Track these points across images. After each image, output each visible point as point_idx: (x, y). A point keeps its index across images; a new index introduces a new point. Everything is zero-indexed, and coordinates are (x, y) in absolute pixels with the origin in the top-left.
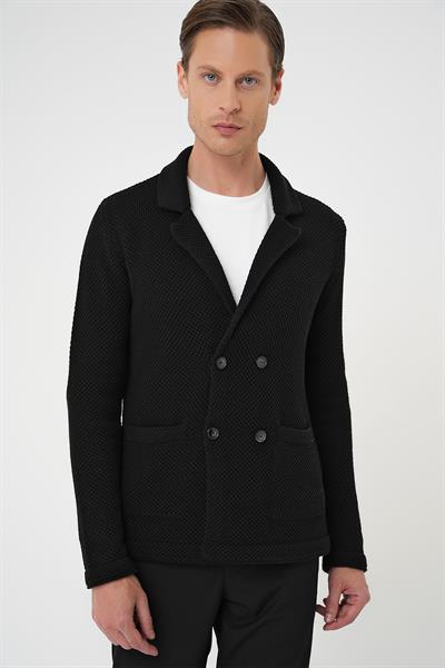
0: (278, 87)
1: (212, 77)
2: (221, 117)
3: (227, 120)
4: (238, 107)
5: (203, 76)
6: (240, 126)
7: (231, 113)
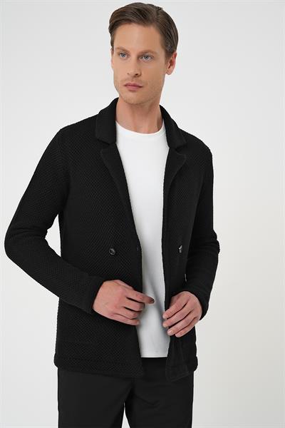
0: (172, 63)
1: (123, 55)
2: (128, 79)
3: (132, 81)
4: (139, 73)
5: (119, 55)
6: (140, 85)
7: (135, 77)
